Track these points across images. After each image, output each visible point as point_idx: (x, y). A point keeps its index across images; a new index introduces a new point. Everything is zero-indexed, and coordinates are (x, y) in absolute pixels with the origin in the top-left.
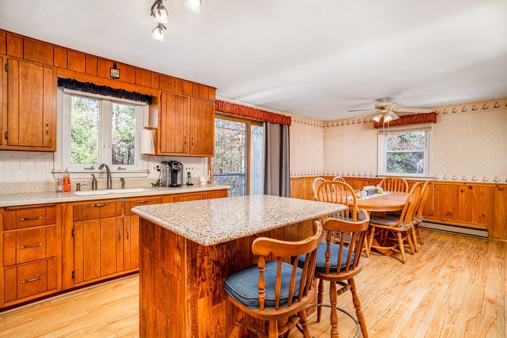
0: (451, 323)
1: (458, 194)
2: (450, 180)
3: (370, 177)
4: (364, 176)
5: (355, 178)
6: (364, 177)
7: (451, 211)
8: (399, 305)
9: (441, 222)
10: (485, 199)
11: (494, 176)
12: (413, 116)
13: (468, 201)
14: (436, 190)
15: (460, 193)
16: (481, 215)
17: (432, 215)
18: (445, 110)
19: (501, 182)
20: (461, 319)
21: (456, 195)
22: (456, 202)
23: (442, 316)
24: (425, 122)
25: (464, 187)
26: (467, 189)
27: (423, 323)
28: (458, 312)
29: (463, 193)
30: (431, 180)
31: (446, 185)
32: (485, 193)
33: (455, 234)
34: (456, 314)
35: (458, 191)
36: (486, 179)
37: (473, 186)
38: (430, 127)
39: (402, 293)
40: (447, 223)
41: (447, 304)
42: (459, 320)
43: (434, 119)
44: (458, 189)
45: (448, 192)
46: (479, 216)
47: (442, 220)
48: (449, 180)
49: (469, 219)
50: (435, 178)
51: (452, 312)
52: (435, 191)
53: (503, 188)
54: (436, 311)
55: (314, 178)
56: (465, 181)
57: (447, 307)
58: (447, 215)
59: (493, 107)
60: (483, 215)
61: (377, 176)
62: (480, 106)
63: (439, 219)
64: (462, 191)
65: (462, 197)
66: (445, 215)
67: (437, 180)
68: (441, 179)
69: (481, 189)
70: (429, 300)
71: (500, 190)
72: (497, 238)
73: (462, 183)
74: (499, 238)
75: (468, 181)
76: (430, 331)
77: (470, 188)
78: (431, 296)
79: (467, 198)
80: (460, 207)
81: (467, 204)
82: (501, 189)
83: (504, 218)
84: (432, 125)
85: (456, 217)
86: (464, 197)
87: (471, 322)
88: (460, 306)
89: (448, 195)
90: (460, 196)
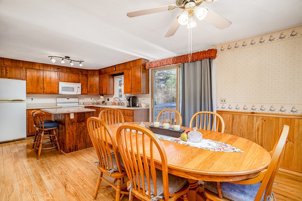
0: (21, 183)
8: (50, 173)
20: (17, 189)
23: (27, 183)
27: (32, 175)
28: (21, 191)
34: (21, 190)
39: (57, 178)
41: (30, 191)
42: (18, 188)
51: (24, 189)
54: (33, 183)
57: (29, 190)
70: (41, 185)
76: (27, 175)
78: (43, 188)
87: (12, 191)
88: (22, 196)
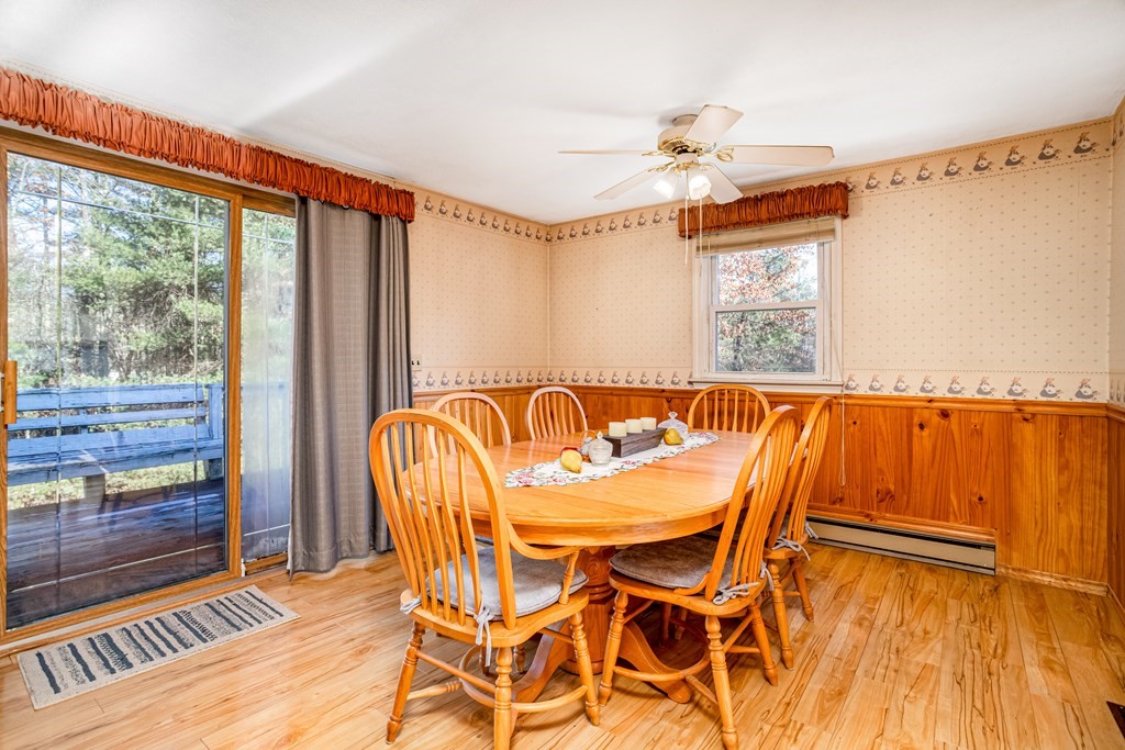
1: (910, 435)
2: (888, 391)
3: (672, 387)
4: (657, 382)
5: (632, 389)
6: (656, 386)
7: (892, 487)
9: (866, 522)
10: (985, 450)
11: (1011, 378)
12: (783, 195)
13: (938, 457)
14: (851, 422)
15: (916, 430)
16: (975, 499)
17: (841, 500)
18: (871, 177)
19: (1029, 397)
21: (905, 437)
22: (906, 459)
24: (817, 214)
25: (926, 413)
26: (936, 419)
29: (926, 432)
30: (837, 391)
31: (878, 406)
32: (985, 431)
33: (902, 560)
35: (910, 426)
36: (986, 388)
37: (952, 410)
38: (833, 231)
40: (881, 524)
43: (840, 203)
44: (912, 418)
45: (883, 428)
46: (970, 502)
47: (868, 516)
48: (886, 392)
49: (941, 513)
50: (847, 387)
52: (848, 426)
53: (1034, 415)
55: (529, 391)
56: (931, 395)
58: (882, 501)
59: (1003, 164)
60: (981, 499)
61: (690, 383)
62: (967, 163)
63: (860, 513)
64: (922, 427)
65: (924, 442)
66: (875, 500)
67: (854, 392)
68: (863, 390)
69: (975, 420)
71: (1025, 419)
72: (1019, 570)
73: (920, 400)
74: (1026, 572)
75: (938, 394)
77: (945, 414)
79: (934, 447)
80: (915, 473)
81: (936, 465)
82: (1029, 417)
83: (1038, 507)
84: (837, 222)
85: (907, 507)
86: (928, 444)
89: (883, 440)
90: (915, 439)
